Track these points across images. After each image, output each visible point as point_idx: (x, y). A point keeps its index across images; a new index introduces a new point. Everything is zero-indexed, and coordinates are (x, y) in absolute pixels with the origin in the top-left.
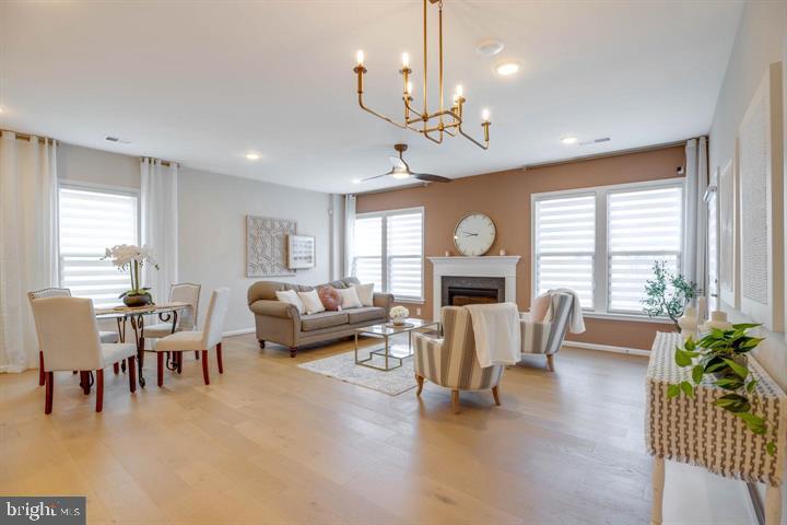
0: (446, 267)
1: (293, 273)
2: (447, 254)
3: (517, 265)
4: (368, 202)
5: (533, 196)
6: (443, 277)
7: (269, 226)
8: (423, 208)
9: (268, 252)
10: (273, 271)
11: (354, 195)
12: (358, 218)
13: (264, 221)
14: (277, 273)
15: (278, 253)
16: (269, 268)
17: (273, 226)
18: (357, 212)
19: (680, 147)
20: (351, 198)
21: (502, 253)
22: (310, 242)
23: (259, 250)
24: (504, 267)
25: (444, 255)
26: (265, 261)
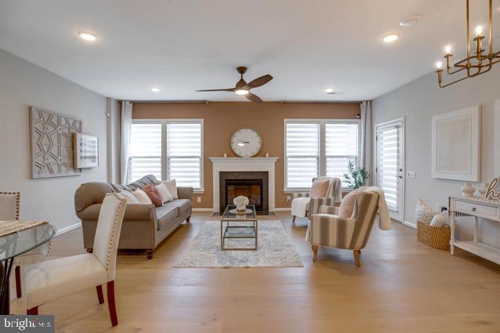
0: (223, 165)
1: (78, 173)
2: (225, 155)
3: (276, 163)
4: (144, 110)
5: (285, 120)
6: (220, 172)
7: (55, 121)
8: (202, 120)
9: (54, 151)
10: (59, 171)
11: (131, 102)
12: (134, 123)
13: (51, 115)
14: (63, 174)
15: (64, 152)
16: (55, 169)
17: (59, 122)
18: (133, 118)
19: (357, 105)
20: (128, 103)
21: (267, 155)
22: (94, 142)
23: (45, 148)
24: (266, 165)
25: (223, 156)
26: (51, 160)
